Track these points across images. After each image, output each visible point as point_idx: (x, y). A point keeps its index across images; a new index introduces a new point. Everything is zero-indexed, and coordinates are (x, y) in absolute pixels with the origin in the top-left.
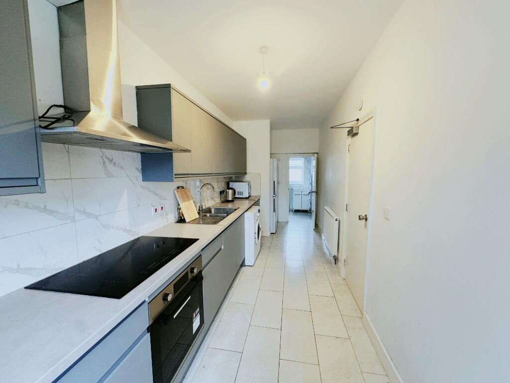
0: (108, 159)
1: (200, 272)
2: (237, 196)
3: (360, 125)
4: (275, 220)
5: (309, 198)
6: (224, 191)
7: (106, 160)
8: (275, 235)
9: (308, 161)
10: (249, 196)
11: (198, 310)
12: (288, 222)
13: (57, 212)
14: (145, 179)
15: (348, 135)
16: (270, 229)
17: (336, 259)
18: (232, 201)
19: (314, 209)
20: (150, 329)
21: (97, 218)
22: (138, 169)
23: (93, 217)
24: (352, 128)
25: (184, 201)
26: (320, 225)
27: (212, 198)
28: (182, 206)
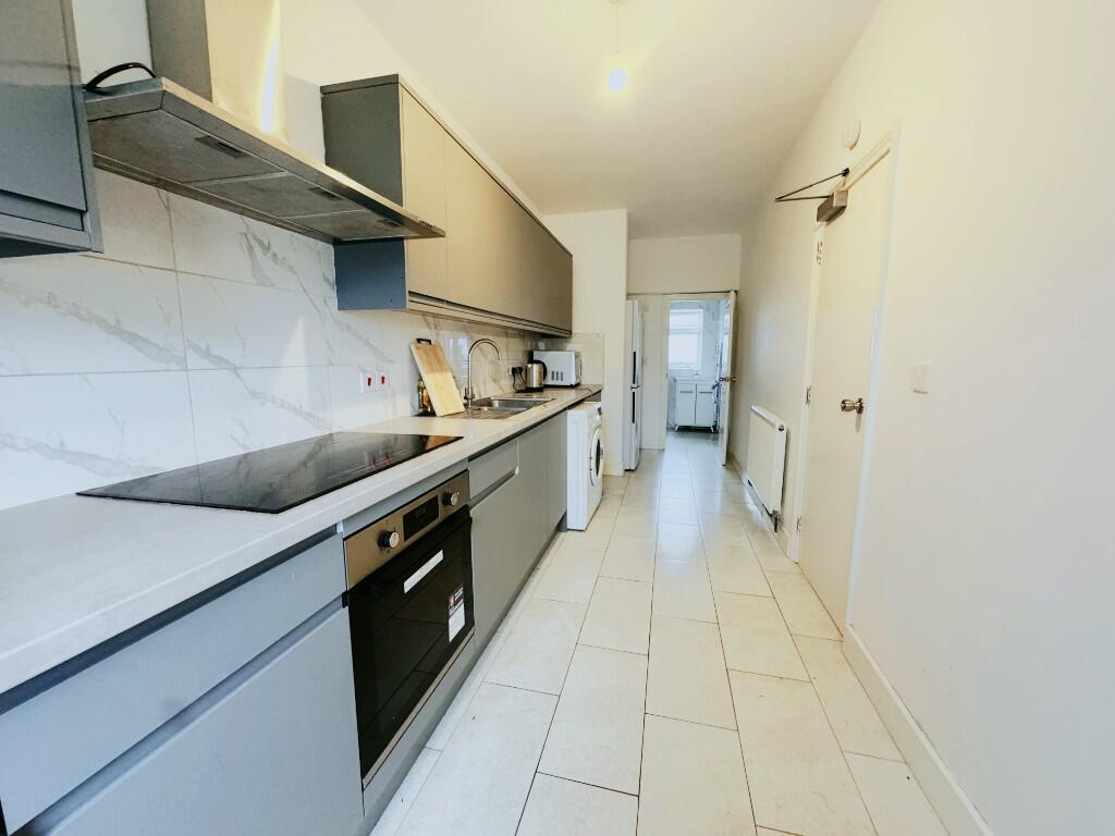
0: (261, 243)
1: (466, 509)
2: (549, 381)
3: (850, 187)
4: (635, 445)
5: (713, 397)
6: (521, 369)
7: (253, 243)
8: (633, 475)
9: (713, 315)
10: (577, 385)
11: (460, 592)
12: (663, 450)
13: (146, 340)
14: (343, 305)
15: (818, 220)
16: (623, 460)
17: (776, 519)
18: (539, 390)
19: (724, 424)
20: (348, 598)
21: (236, 373)
22: (327, 280)
23: (228, 369)
24: (830, 198)
25: (432, 370)
26: (739, 456)
27: (495, 380)
28: (428, 380)
